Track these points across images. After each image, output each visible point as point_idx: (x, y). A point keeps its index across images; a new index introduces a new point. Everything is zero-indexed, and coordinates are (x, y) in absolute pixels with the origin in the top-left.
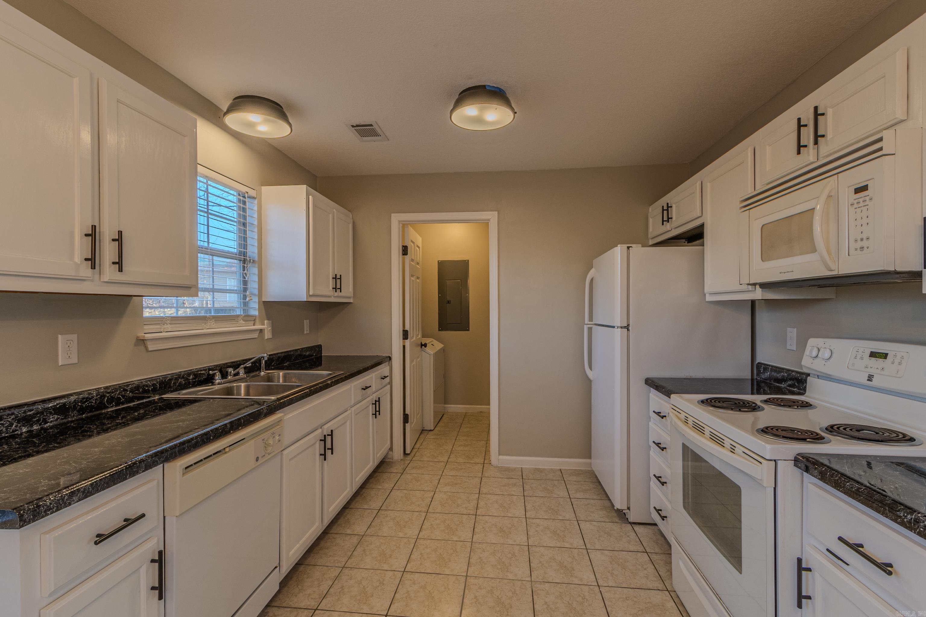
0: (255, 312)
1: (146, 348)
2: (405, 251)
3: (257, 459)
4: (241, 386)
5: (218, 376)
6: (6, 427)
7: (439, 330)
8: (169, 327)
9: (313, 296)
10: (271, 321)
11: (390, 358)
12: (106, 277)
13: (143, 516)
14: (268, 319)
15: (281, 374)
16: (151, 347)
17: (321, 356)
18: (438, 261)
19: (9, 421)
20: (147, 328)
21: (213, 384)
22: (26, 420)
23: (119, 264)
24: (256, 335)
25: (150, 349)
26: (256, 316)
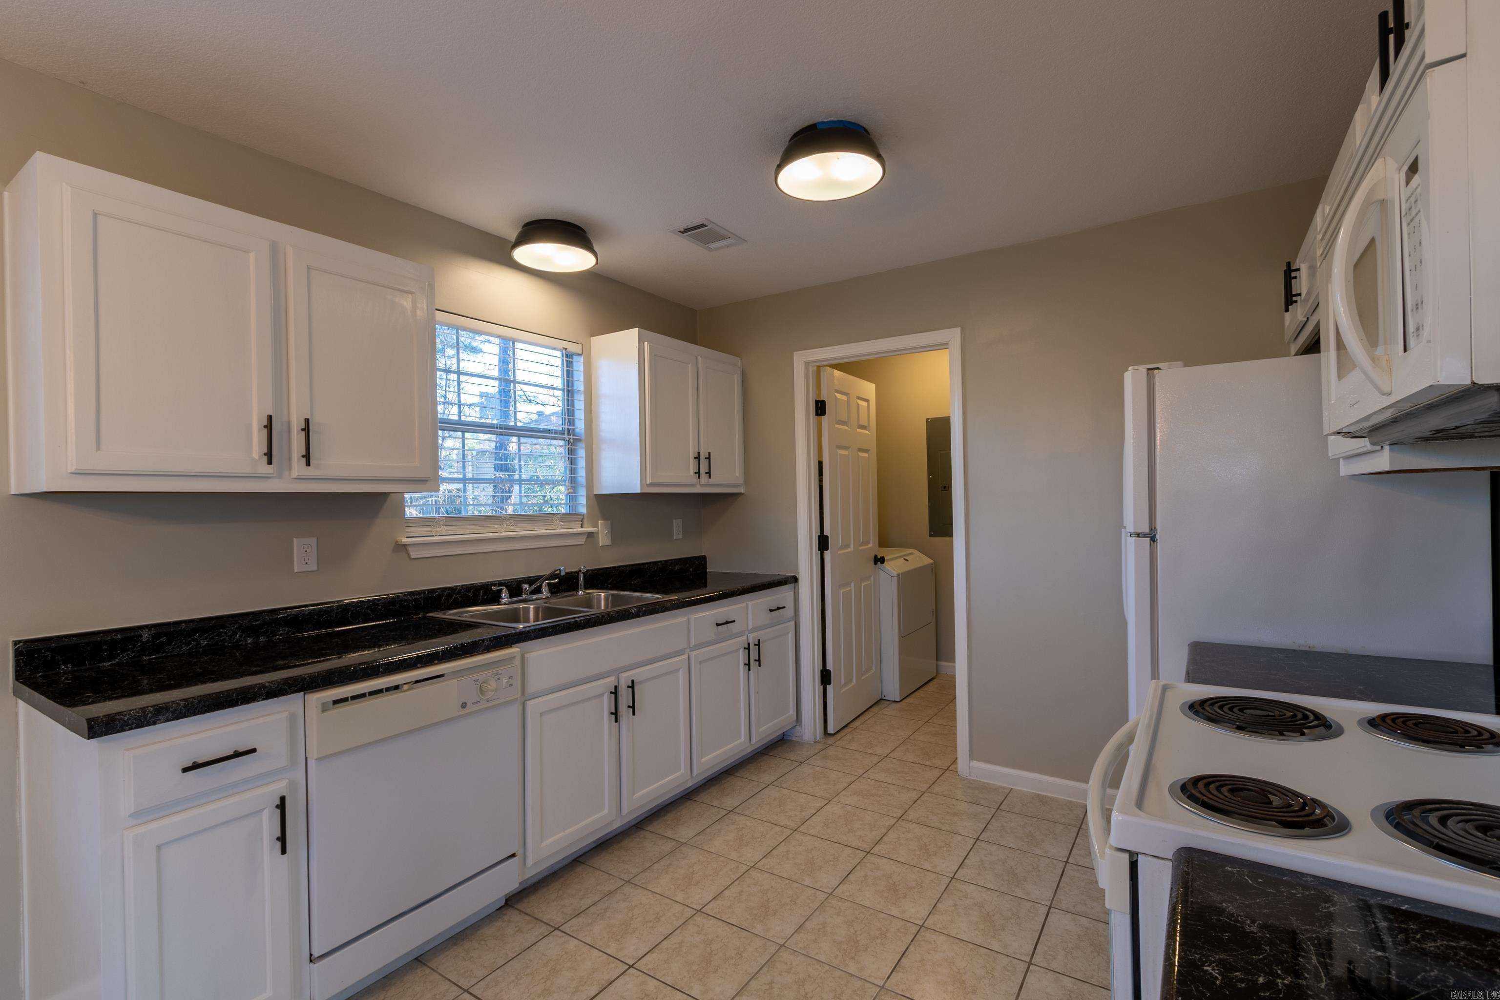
0: (583, 510)
1: (408, 554)
2: (820, 408)
3: (464, 705)
4: (529, 608)
5: (505, 594)
6: (229, 636)
7: (931, 535)
8: (443, 530)
9: (651, 485)
10: (609, 522)
11: (795, 580)
12: (295, 473)
13: (254, 750)
14: (605, 518)
15: (603, 595)
16: (414, 555)
17: (706, 573)
18: (927, 420)
19: (232, 630)
20: (412, 531)
21: (499, 603)
22: (253, 631)
23: (307, 457)
24: (581, 541)
25: (413, 557)
26: (583, 515)
